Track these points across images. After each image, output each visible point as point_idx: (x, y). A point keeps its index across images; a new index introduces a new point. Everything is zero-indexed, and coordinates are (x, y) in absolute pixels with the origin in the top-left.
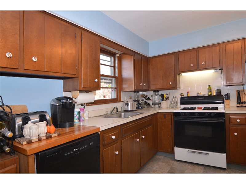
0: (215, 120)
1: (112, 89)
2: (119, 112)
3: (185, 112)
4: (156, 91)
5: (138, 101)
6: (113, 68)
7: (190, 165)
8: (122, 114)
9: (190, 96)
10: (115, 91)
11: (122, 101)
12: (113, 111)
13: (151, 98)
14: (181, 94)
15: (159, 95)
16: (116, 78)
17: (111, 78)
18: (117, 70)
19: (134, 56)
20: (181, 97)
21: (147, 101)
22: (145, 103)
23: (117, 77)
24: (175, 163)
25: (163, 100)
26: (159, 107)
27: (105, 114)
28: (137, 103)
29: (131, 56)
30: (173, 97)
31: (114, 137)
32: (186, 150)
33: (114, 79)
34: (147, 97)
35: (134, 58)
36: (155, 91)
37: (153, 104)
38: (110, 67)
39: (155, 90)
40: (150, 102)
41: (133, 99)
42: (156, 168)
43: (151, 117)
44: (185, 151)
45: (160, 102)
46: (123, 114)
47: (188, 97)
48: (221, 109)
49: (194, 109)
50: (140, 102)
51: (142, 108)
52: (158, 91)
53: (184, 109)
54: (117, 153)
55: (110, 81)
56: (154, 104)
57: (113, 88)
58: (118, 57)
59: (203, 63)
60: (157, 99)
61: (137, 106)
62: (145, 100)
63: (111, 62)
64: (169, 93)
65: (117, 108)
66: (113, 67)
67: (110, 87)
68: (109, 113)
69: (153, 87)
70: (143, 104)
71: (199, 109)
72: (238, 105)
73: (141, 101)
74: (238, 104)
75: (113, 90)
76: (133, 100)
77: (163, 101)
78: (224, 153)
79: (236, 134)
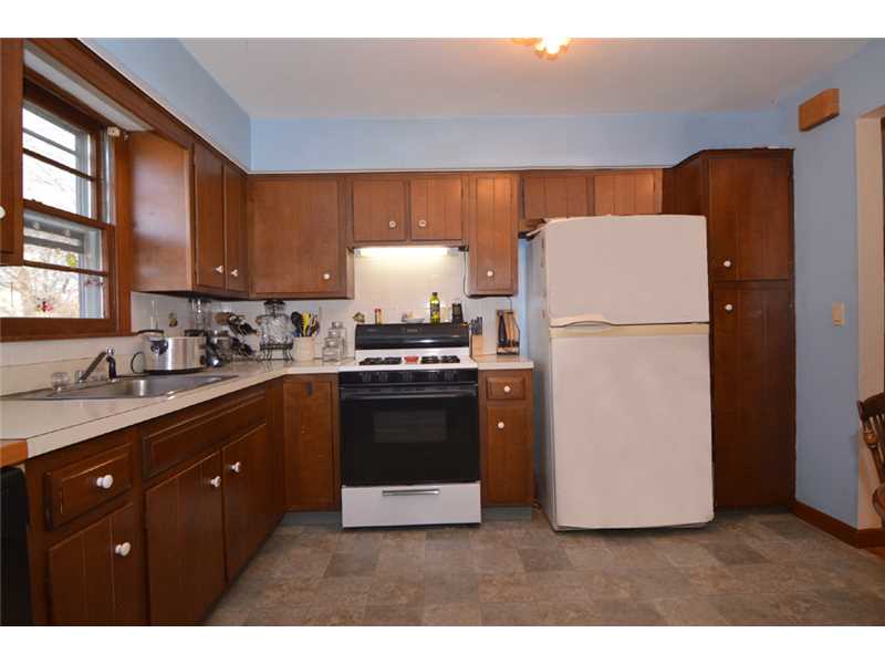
0: (453, 392)
1: (86, 277)
2: (120, 377)
3: (375, 372)
4: (274, 302)
5: (208, 335)
6: (89, 183)
7: (388, 534)
8: (138, 385)
9: (384, 323)
10: (99, 285)
11: (135, 329)
12: (93, 374)
13: (254, 327)
14: (357, 315)
15: (287, 317)
16: (102, 229)
17: (78, 229)
18: (109, 197)
19: (193, 153)
20: (358, 326)
21: (240, 337)
22: (234, 345)
23: (110, 225)
24: (345, 537)
25: (299, 332)
26: (286, 360)
27: (50, 386)
28: (201, 342)
29: (178, 149)
30: (333, 324)
31: (106, 481)
32: (379, 490)
33: (92, 234)
34: (242, 323)
35: (192, 160)
36: (269, 302)
37: (263, 347)
38: (74, 176)
39: (270, 297)
40: (253, 341)
41: (184, 325)
42: (284, 572)
43: (262, 392)
44: (375, 492)
45: (289, 341)
46: (142, 382)
47: (378, 326)
48: (465, 359)
49: (397, 361)
50: (215, 340)
51: (223, 362)
52: (280, 302)
53: (368, 362)
54: (123, 548)
55: (75, 242)
56: (269, 346)
57: (90, 272)
58: (117, 142)
59: (423, 224)
60: (277, 329)
61: (203, 352)
62: (231, 334)
63: (79, 154)
64: (320, 309)
65: (110, 360)
66: (91, 179)
67: (73, 267)
68: (71, 379)
69: (262, 286)
70: (226, 345)
71: (409, 360)
72: (501, 350)
73: (219, 335)
74: (499, 346)
75: (89, 282)
76: (186, 332)
77: (301, 338)
78: (473, 481)
79: (501, 425)
